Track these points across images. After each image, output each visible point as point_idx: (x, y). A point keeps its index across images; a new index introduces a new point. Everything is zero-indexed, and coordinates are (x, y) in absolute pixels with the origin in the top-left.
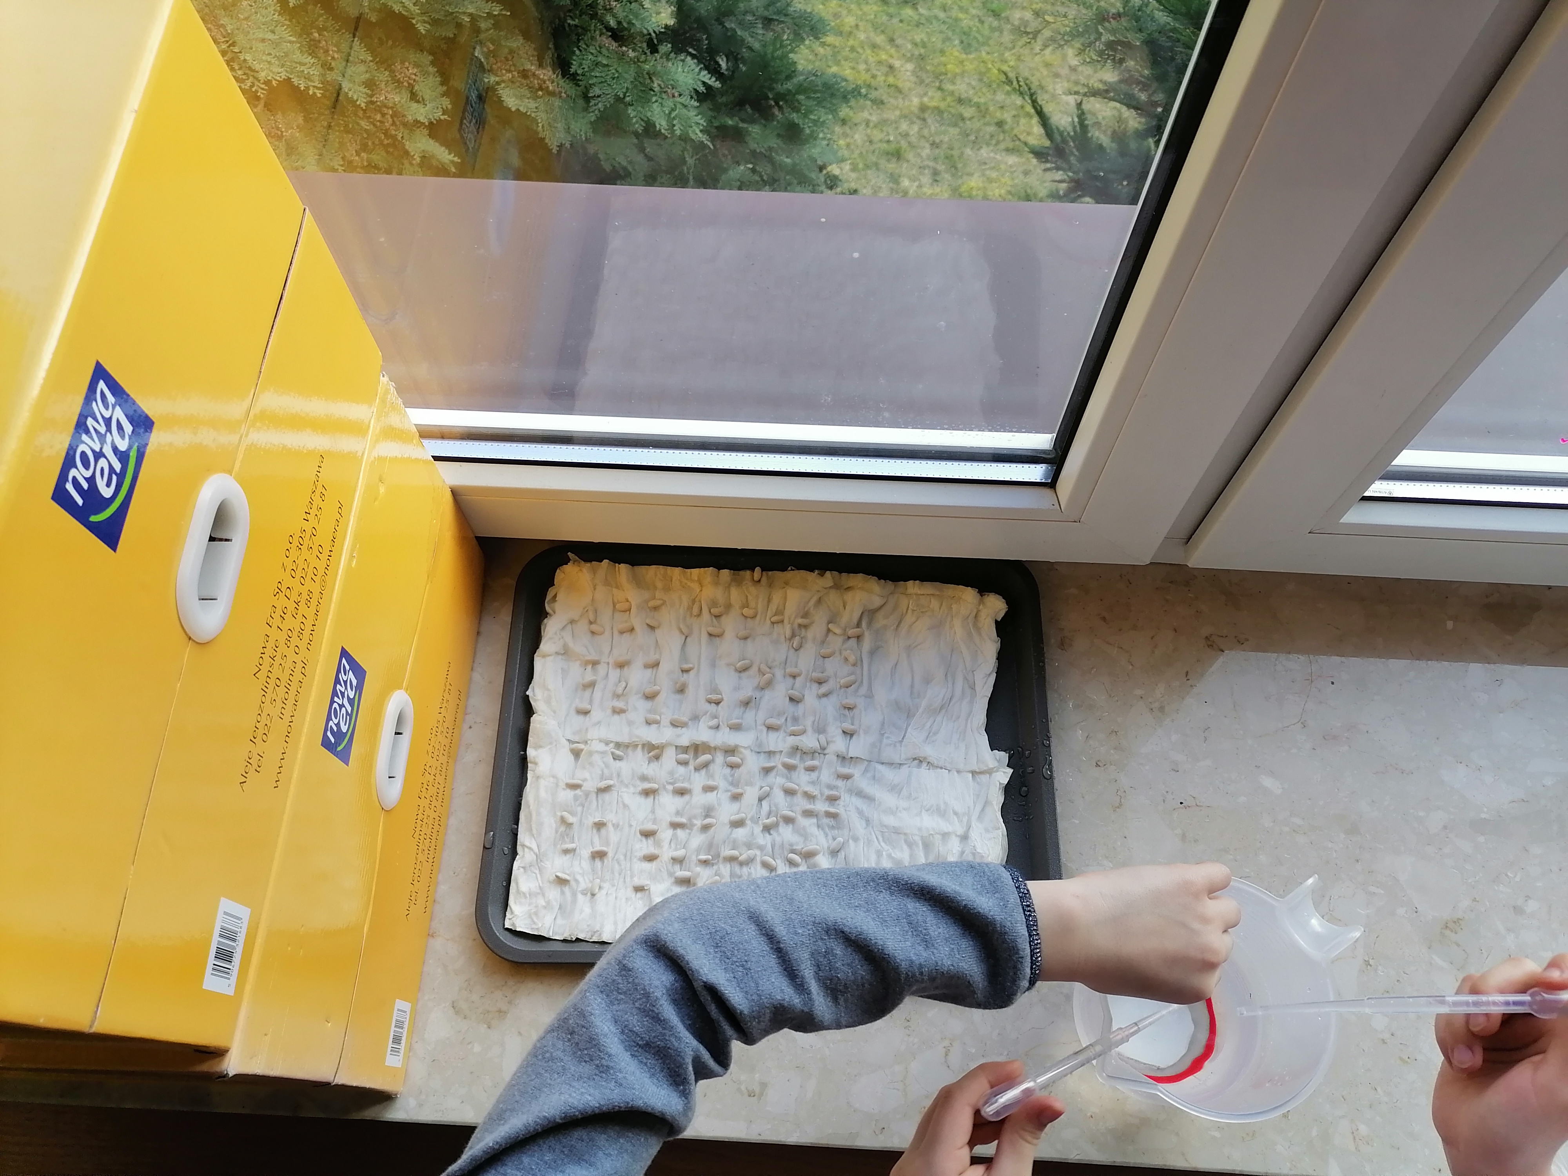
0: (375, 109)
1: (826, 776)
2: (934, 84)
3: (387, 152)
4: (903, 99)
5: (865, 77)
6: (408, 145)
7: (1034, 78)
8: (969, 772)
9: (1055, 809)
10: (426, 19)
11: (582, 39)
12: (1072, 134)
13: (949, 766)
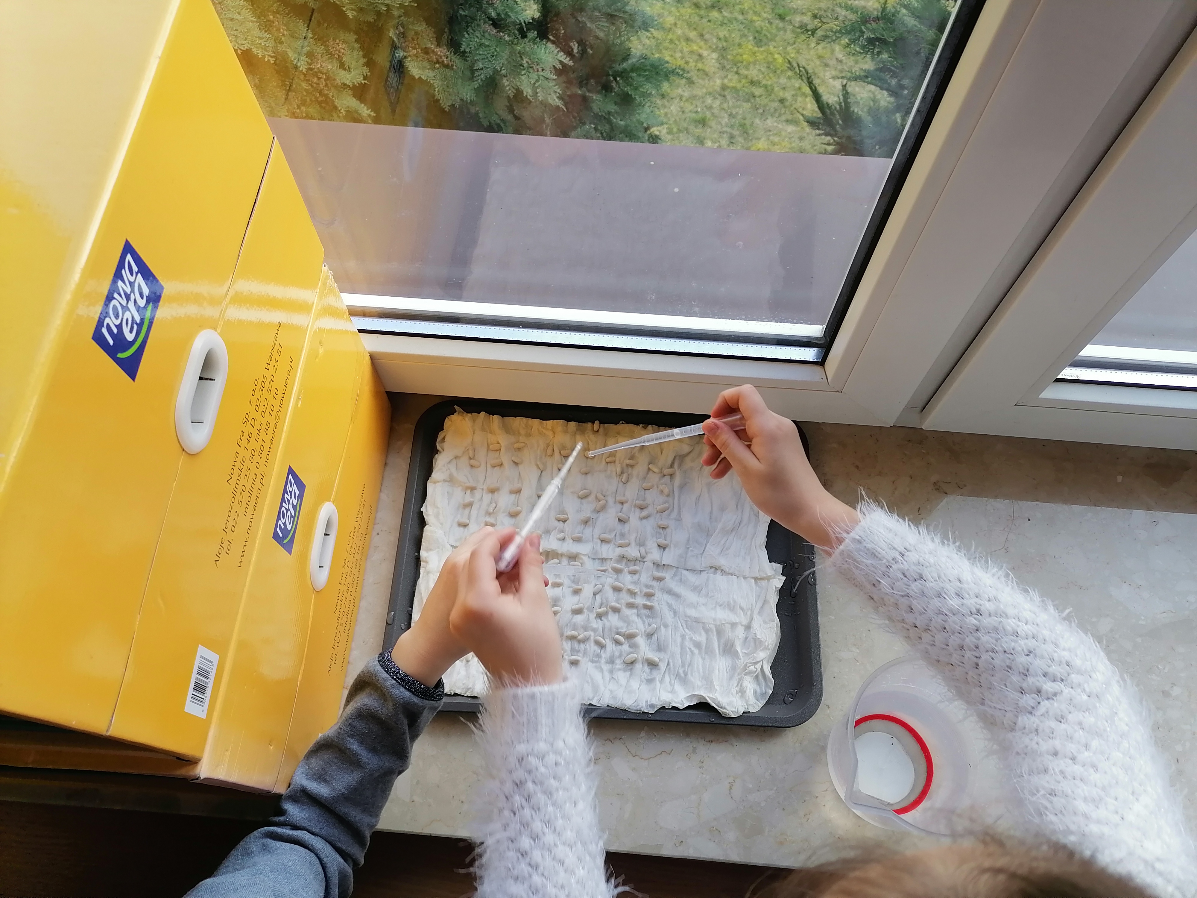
0: (313, 74)
1: (644, 578)
2: (732, 70)
3: (321, 107)
4: (709, 80)
5: (680, 62)
6: (337, 102)
7: (810, 66)
8: (753, 578)
9: (817, 607)
10: (353, 7)
11: (471, 26)
12: (838, 107)
13: (737, 573)
